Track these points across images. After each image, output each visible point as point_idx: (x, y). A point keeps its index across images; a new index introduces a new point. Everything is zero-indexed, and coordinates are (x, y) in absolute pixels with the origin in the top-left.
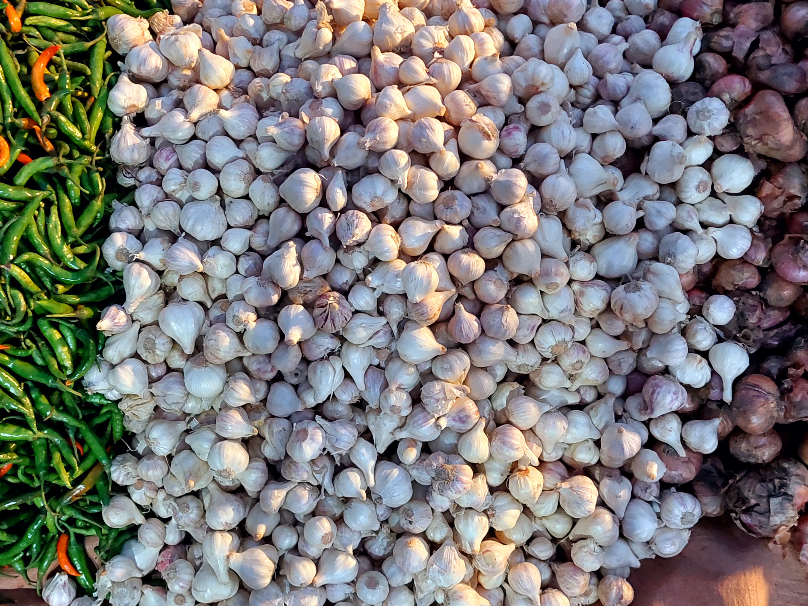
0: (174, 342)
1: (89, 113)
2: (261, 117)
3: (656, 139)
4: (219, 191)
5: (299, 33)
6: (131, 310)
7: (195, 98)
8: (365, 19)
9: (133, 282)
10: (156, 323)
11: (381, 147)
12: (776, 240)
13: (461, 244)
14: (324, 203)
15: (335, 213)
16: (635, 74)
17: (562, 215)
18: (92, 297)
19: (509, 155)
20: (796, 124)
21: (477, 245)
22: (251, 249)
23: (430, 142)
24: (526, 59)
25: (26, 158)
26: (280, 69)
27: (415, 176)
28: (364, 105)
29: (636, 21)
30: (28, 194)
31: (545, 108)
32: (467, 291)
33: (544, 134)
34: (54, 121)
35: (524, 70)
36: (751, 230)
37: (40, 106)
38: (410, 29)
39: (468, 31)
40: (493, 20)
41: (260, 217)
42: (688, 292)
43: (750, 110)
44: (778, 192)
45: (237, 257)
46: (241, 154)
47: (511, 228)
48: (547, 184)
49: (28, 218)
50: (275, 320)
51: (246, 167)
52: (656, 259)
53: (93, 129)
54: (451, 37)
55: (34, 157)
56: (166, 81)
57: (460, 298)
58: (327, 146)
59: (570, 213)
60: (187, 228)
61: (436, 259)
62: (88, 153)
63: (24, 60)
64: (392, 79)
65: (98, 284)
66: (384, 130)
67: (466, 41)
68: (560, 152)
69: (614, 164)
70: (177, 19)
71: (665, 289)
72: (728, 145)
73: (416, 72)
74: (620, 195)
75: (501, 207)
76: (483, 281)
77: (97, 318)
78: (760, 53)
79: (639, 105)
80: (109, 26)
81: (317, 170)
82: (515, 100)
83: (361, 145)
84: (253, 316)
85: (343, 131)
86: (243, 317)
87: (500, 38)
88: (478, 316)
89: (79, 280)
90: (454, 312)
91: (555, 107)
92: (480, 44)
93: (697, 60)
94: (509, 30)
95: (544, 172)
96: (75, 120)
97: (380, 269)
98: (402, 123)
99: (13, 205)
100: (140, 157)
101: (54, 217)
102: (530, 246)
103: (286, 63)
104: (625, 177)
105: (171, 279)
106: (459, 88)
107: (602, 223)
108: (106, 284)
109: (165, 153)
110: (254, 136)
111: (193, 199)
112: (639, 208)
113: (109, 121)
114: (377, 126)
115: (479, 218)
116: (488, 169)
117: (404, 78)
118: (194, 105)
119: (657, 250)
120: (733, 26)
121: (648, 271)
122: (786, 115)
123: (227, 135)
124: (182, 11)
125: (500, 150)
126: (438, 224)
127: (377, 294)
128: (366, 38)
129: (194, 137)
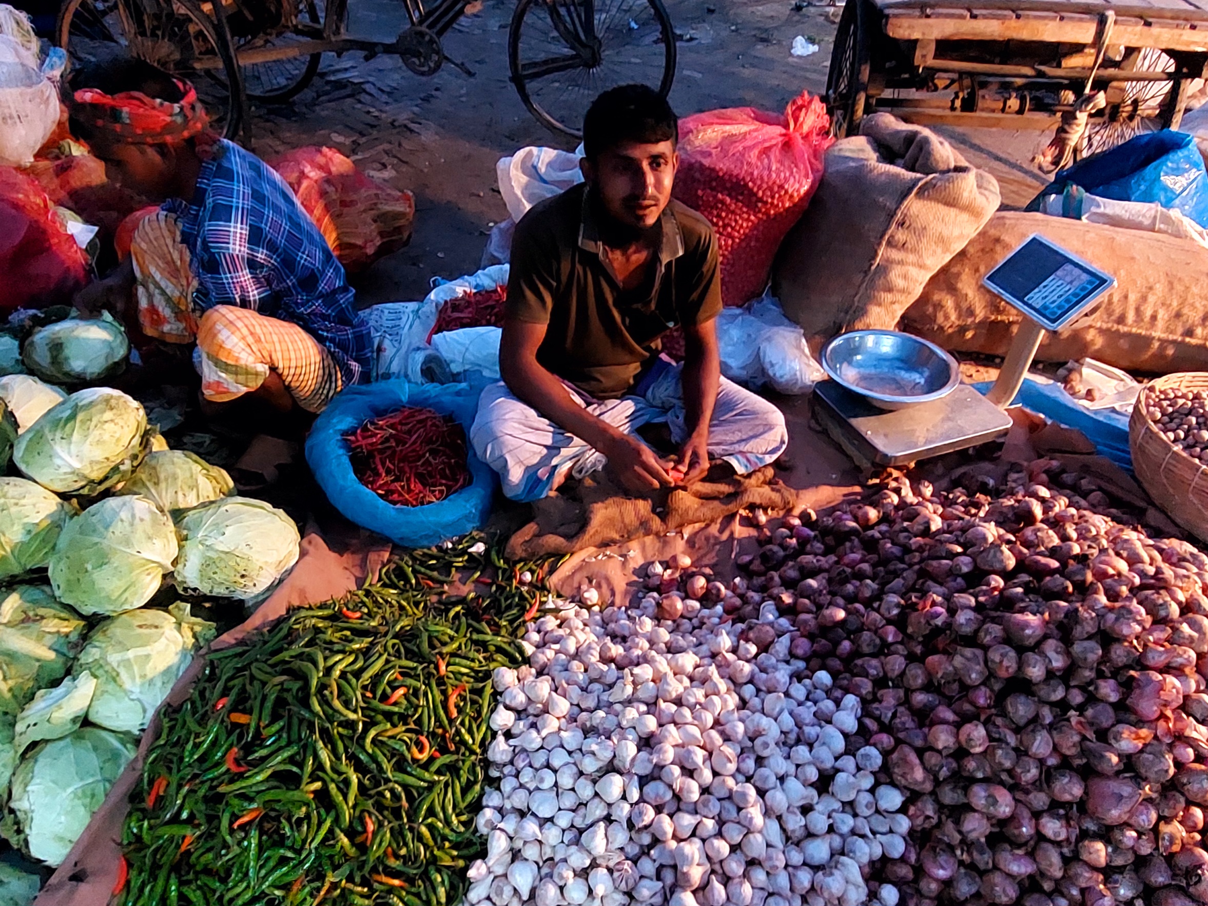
0: (515, 889)
1: (478, 727)
2: (585, 738)
3: (837, 771)
4: (556, 784)
5: (611, 686)
6: (490, 863)
7: (545, 722)
8: (653, 681)
9: (494, 843)
10: (505, 875)
11: (663, 763)
12: (922, 848)
13: (713, 832)
14: (624, 798)
15: (632, 805)
16: (821, 727)
17: (779, 818)
18: (465, 852)
19: (743, 774)
20: (925, 768)
21: (725, 834)
22: (572, 826)
23: (694, 763)
24: (754, 713)
25: (438, 754)
26: (598, 708)
27: (684, 783)
28: (652, 735)
29: (820, 694)
30: (436, 778)
31: (766, 745)
32: (717, 867)
33: (766, 762)
34: (458, 732)
35: (753, 720)
36: (904, 838)
37: (451, 721)
38: (681, 690)
39: (717, 693)
40: (732, 687)
41: (580, 804)
42: (867, 880)
43: (895, 756)
44: (918, 813)
45: (564, 831)
46: (571, 760)
47: (746, 823)
48: (768, 795)
49: (434, 795)
50: (587, 880)
51: (575, 769)
52: (843, 853)
53: (479, 738)
54: (707, 696)
55: (442, 754)
56: (525, 710)
57: (713, 872)
58: (629, 759)
59: (784, 817)
60: (534, 809)
61: (697, 843)
62: (475, 753)
63: (444, 692)
64: (669, 719)
65: (470, 843)
66: (665, 752)
67: (715, 699)
68: (776, 775)
69: (812, 785)
70: (533, 671)
71: (851, 878)
72: (883, 778)
73: (684, 716)
74: (817, 807)
75: (739, 809)
76: (728, 861)
77: (467, 868)
78: (897, 721)
79: (825, 748)
80: (494, 674)
81: (621, 774)
82: (746, 739)
83: (650, 761)
84: (571, 874)
85: (639, 750)
86: (565, 875)
87: (737, 698)
88: (725, 886)
89: (459, 839)
90: (708, 882)
91: (772, 745)
92: (724, 702)
93: (859, 720)
94: (742, 693)
95: (767, 787)
96: (470, 731)
97: (659, 846)
98: (677, 748)
99: (426, 785)
100: (506, 758)
101: (450, 794)
102: (759, 837)
103: (602, 704)
104: (819, 795)
105: (518, 844)
106: (712, 728)
107: (806, 826)
108: (475, 844)
109: (523, 756)
110: (581, 750)
111: (537, 789)
112: (829, 817)
113: (489, 733)
114: (661, 749)
115: (725, 816)
116: (730, 782)
117: (678, 720)
118: (544, 727)
119: (843, 848)
120: (880, 702)
121: (837, 862)
122: (917, 761)
123: (563, 747)
124: (537, 666)
125: (738, 770)
126: (698, 817)
127: (657, 864)
128: (654, 693)
129: (542, 747)
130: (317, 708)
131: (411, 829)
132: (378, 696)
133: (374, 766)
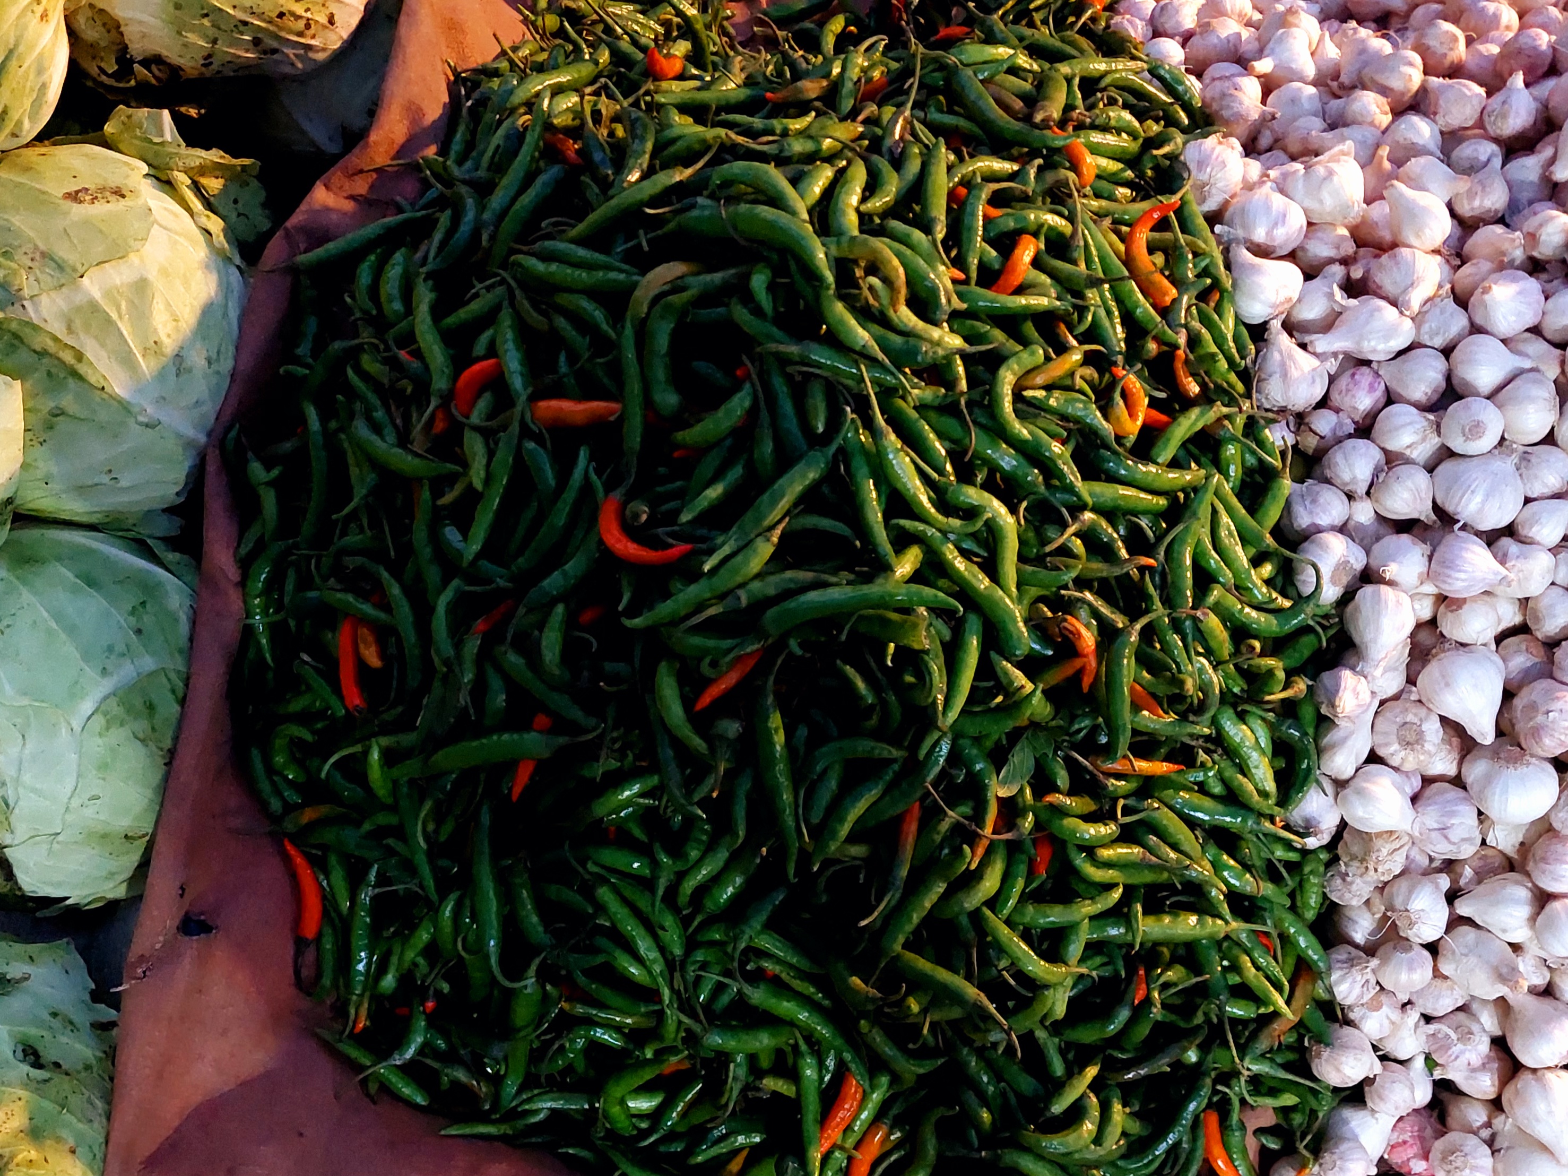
6: (1370, 671)
25: (1161, 417)
45: (1553, 553)
46: (1523, 363)
100: (1308, 393)
103: (1523, 195)
109: (1364, 379)
111: (1449, 454)
113: (1246, 334)
118: (1412, 286)
123: (1483, 331)
129: (1418, 343)
130: (862, 335)
131: (1176, 626)
132: (974, 275)
133: (1035, 475)
